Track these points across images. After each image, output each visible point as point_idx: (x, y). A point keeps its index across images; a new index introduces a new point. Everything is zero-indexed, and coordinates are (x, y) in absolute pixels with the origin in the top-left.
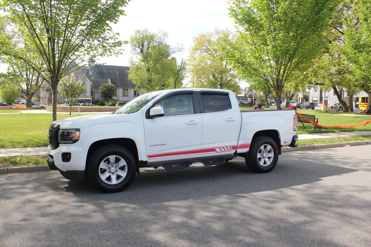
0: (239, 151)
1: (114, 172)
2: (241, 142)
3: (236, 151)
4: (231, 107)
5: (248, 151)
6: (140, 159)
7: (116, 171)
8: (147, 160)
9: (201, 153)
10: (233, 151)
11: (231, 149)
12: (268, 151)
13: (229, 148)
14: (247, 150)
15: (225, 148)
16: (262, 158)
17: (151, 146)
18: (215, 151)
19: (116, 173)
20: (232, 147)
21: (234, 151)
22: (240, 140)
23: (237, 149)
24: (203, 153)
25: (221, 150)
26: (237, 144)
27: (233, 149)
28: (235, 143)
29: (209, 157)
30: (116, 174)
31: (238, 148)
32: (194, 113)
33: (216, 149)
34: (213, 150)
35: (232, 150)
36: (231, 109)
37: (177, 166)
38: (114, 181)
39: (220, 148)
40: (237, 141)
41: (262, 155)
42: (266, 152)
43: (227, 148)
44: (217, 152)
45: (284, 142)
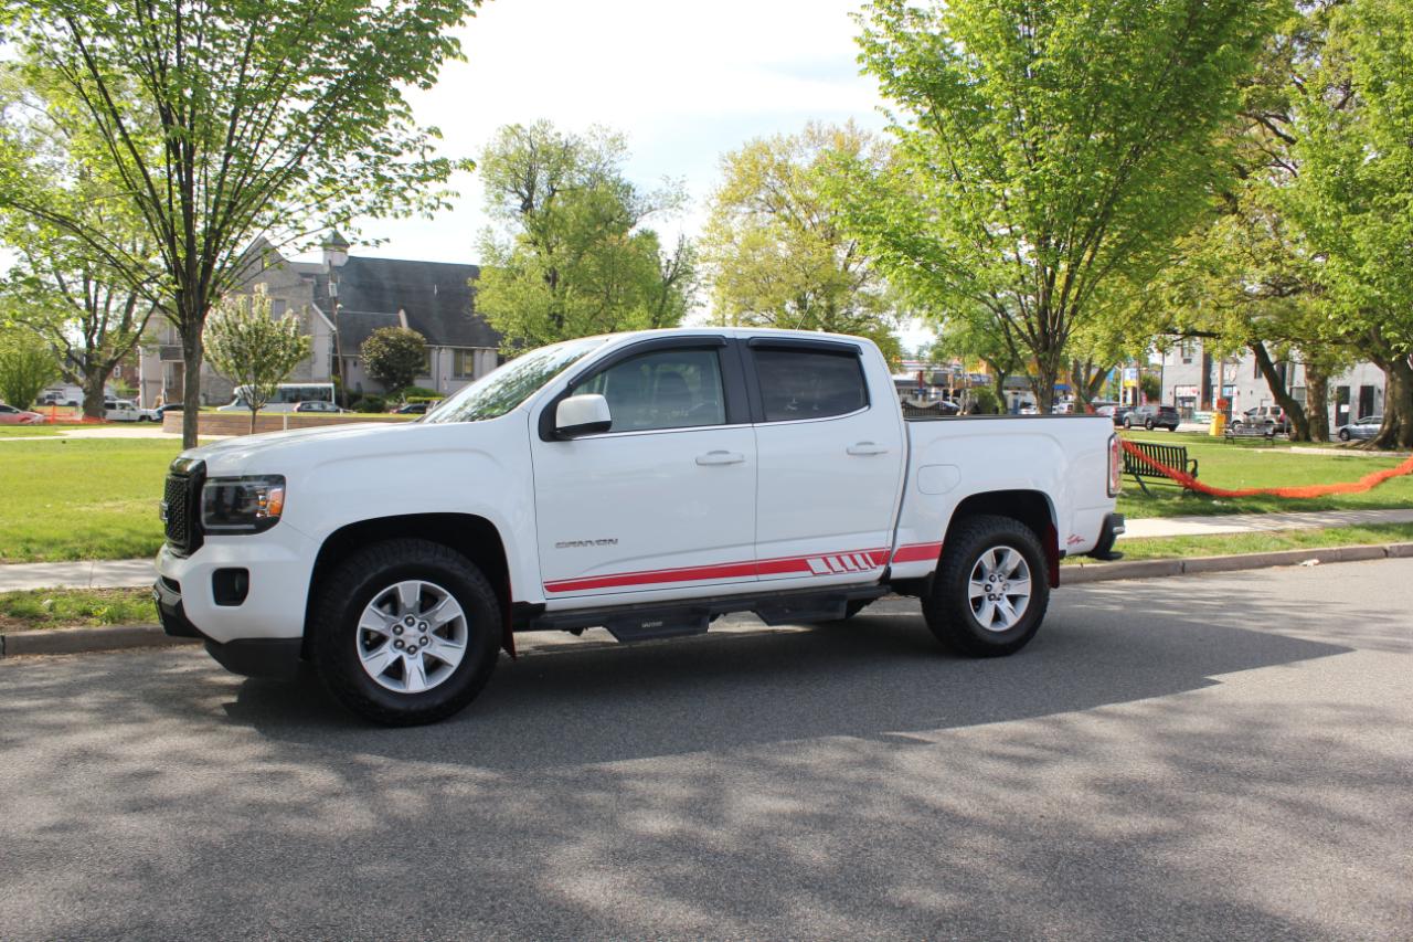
0: (900, 570)
1: (417, 644)
2: (906, 538)
3: (888, 571)
4: (867, 402)
5: (931, 573)
6: (516, 597)
7: (424, 641)
8: (542, 601)
9: (754, 578)
10: (875, 571)
11: (867, 562)
12: (1009, 574)
13: (858, 558)
14: (929, 566)
15: (846, 560)
16: (986, 600)
17: (559, 545)
18: (807, 568)
19: (424, 649)
20: (871, 554)
21: (880, 570)
22: (903, 527)
23: (891, 565)
24: (762, 577)
25: (829, 567)
26: (890, 544)
27: (877, 563)
28: (881, 541)
29: (782, 594)
30: (424, 654)
31: (894, 561)
32: (727, 424)
33: (809, 561)
34: (800, 565)
35: (874, 565)
36: (866, 408)
37: (659, 624)
38: (416, 682)
39: (825, 560)
40: (891, 533)
41: (988, 588)
42: (1001, 578)
43: (851, 557)
44: (815, 572)
45: (1072, 539)
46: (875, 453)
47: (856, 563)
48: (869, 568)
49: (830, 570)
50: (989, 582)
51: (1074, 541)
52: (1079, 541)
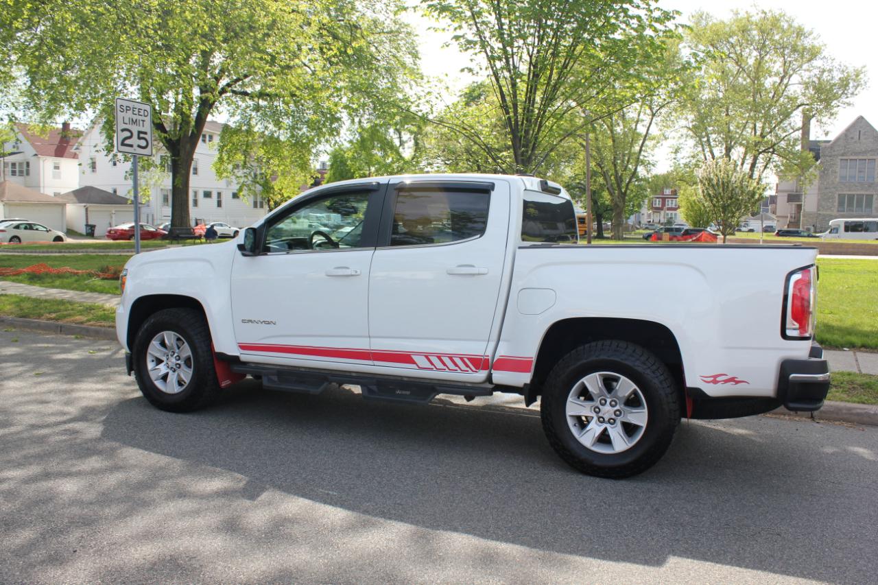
0: (503, 377)
2: (503, 351)
3: (491, 376)
4: (483, 231)
5: (525, 384)
7: (178, 366)
8: (237, 354)
9: (370, 362)
10: (476, 374)
11: (467, 366)
12: (621, 401)
13: (458, 361)
14: (524, 378)
15: (447, 360)
16: (596, 421)
17: (243, 321)
18: (413, 362)
20: (469, 359)
22: (504, 340)
23: (493, 371)
24: (376, 363)
25: (432, 364)
26: (489, 353)
27: (477, 368)
28: (480, 349)
29: (405, 379)
31: (497, 369)
33: (414, 357)
34: (406, 358)
35: (474, 369)
36: (480, 236)
39: (427, 357)
40: (492, 345)
41: (597, 410)
42: (613, 403)
43: (451, 359)
44: (420, 366)
45: (718, 379)
46: (474, 275)
47: (456, 365)
48: (470, 371)
49: (432, 367)
50: (598, 404)
51: (726, 381)
52: (737, 382)
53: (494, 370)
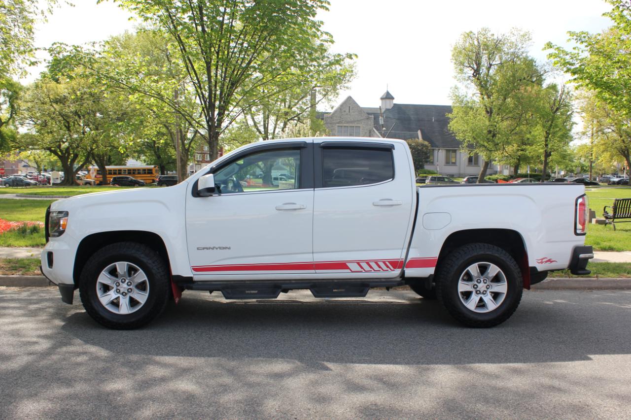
0: (410, 272)
1: (121, 292)
2: (413, 254)
3: (403, 273)
4: (393, 176)
5: (431, 275)
6: (174, 273)
7: (129, 291)
8: (192, 275)
9: (313, 271)
10: (393, 272)
11: (388, 267)
12: (490, 279)
13: (381, 264)
14: (430, 271)
15: (373, 265)
16: (474, 293)
17: (198, 249)
18: (347, 268)
19: (130, 294)
20: (390, 263)
21: (397, 272)
22: (413, 248)
23: (405, 269)
24: (317, 271)
25: (362, 268)
26: (403, 257)
27: (395, 268)
28: (398, 255)
32: (299, 188)
33: (348, 264)
34: (342, 265)
35: (393, 269)
36: (391, 179)
37: (256, 292)
38: (125, 309)
39: (358, 264)
40: (405, 251)
41: (475, 287)
42: (485, 281)
43: (376, 263)
44: (353, 270)
45: (543, 261)
46: (392, 205)
47: (380, 267)
48: (390, 270)
49: (362, 270)
50: (476, 283)
51: (546, 262)
52: (551, 262)
53: (407, 268)
